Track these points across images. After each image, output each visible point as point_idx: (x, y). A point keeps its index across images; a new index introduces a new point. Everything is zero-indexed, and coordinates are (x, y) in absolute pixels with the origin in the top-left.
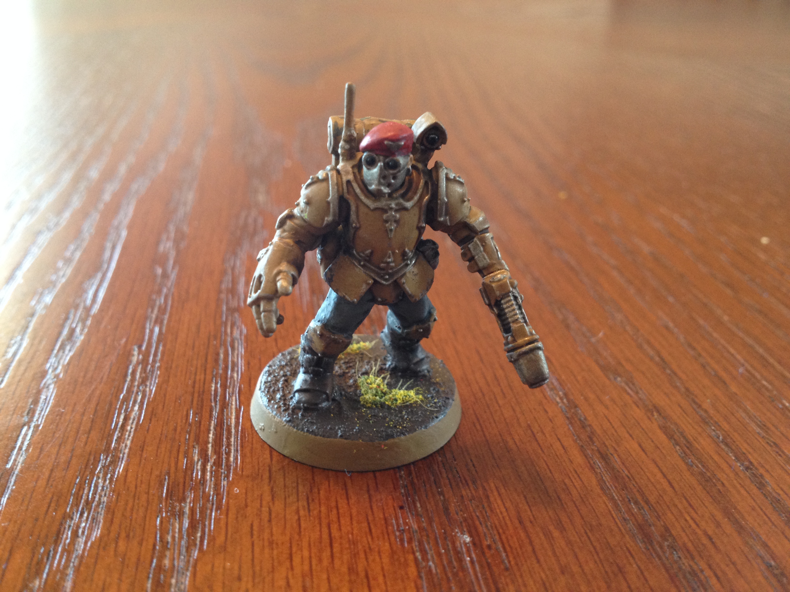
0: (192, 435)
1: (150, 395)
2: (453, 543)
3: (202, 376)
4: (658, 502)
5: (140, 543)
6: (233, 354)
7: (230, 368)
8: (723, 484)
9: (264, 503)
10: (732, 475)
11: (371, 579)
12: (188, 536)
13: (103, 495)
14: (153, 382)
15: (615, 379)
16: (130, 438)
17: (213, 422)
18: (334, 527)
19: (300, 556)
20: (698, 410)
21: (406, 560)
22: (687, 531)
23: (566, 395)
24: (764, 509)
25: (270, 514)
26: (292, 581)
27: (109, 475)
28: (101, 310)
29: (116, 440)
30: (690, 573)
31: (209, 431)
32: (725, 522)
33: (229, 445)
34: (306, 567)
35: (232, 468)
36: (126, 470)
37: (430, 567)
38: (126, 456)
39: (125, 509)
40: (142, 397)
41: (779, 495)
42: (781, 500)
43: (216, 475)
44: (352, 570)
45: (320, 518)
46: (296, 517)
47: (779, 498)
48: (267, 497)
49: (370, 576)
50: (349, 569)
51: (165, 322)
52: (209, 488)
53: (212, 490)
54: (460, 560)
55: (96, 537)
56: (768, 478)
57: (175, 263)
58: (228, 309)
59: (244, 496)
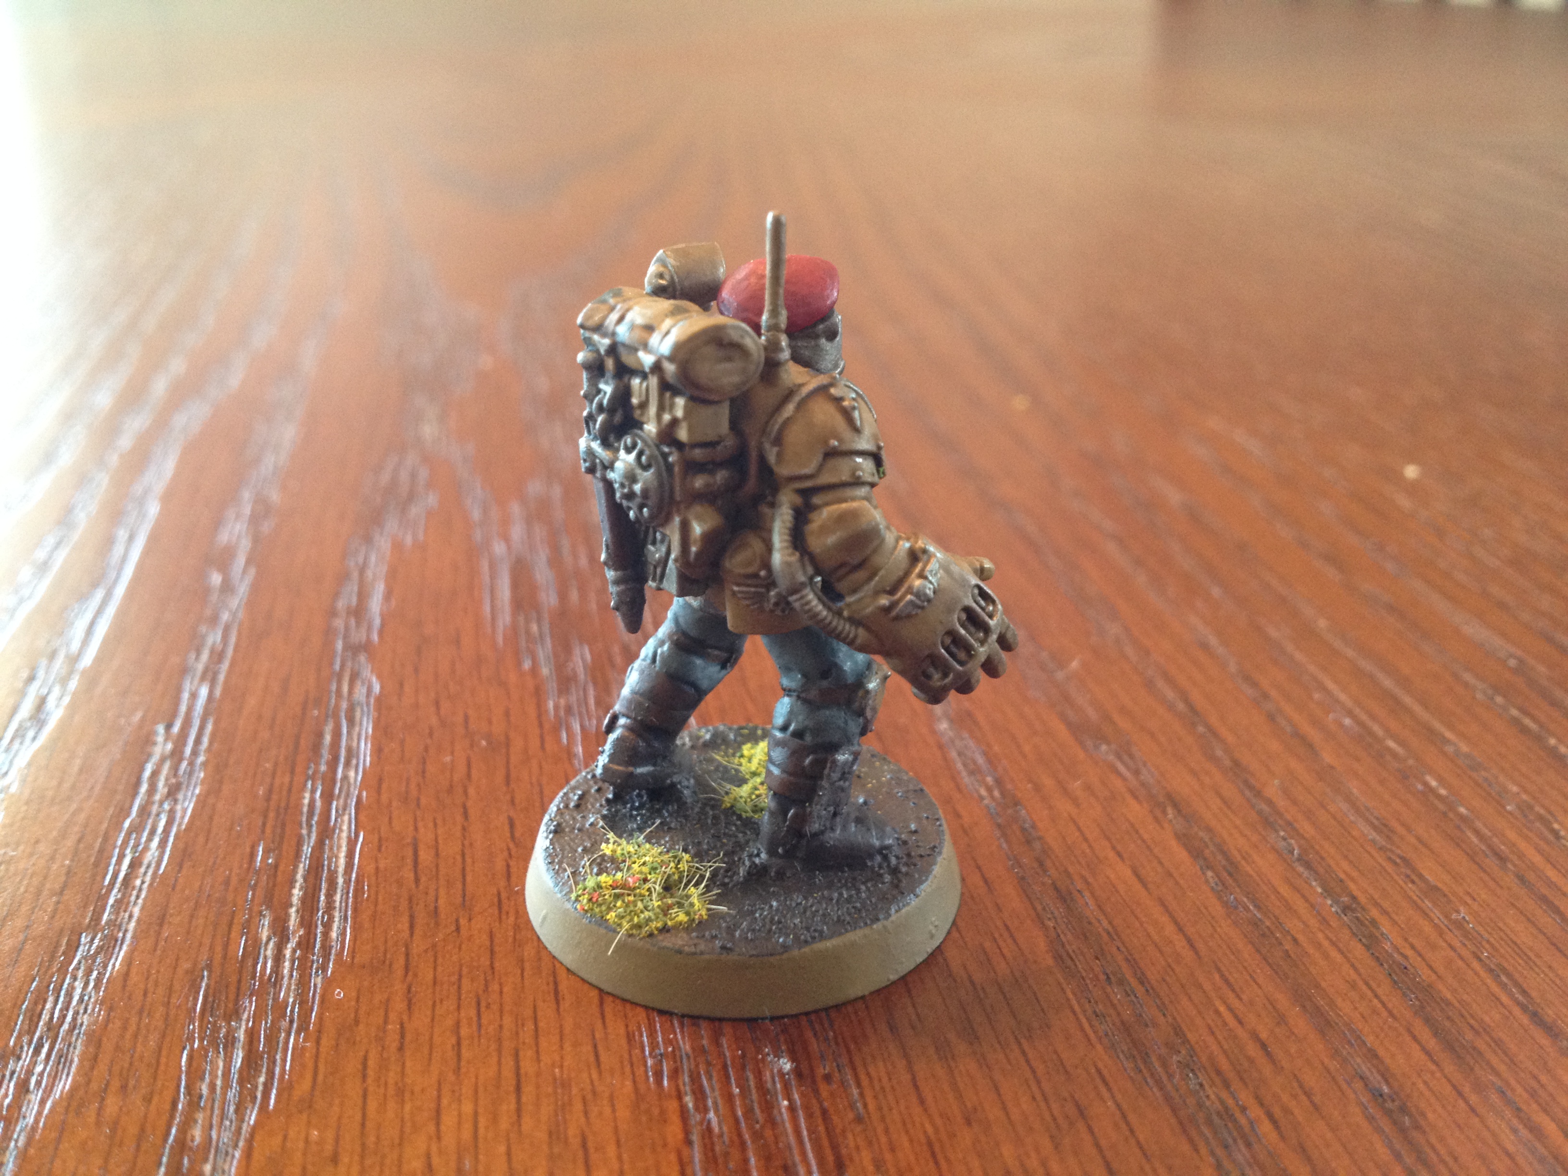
0: (260, 892)
1: (183, 817)
2: (759, 1075)
3: (287, 780)
4: (1164, 980)
5: (148, 1099)
6: (349, 733)
7: (342, 760)
8: (1295, 940)
9: (392, 1016)
10: (1313, 922)
11: (592, 1150)
12: (241, 1082)
13: (82, 1011)
14: (190, 794)
15: (1096, 747)
16: (140, 901)
17: (301, 865)
18: (527, 1055)
19: (455, 1113)
20: (1254, 801)
21: (663, 1112)
22: (1218, 1033)
23: (999, 782)
24: (1373, 985)
25: (403, 1036)
26: (435, 1161)
27: (95, 973)
28: (99, 660)
29: (112, 906)
30: (1218, 1113)
31: (292, 883)
32: (1294, 1013)
33: (330, 907)
34: (466, 1134)
35: (333, 951)
36: (129, 962)
37: (709, 1122)
38: (129, 936)
39: (122, 1037)
40: (167, 822)
41: (1406, 957)
42: (1409, 967)
43: (303, 967)
44: (556, 1134)
45: (499, 1041)
46: (453, 1040)
47: (1405, 963)
48: (399, 1005)
49: (590, 1145)
50: (550, 1134)
51: (221, 677)
52: (288, 992)
53: (292, 995)
54: (769, 1106)
55: (62, 1092)
56: (1385, 927)
57: (248, 562)
58: (347, 647)
59: (353, 1003)
